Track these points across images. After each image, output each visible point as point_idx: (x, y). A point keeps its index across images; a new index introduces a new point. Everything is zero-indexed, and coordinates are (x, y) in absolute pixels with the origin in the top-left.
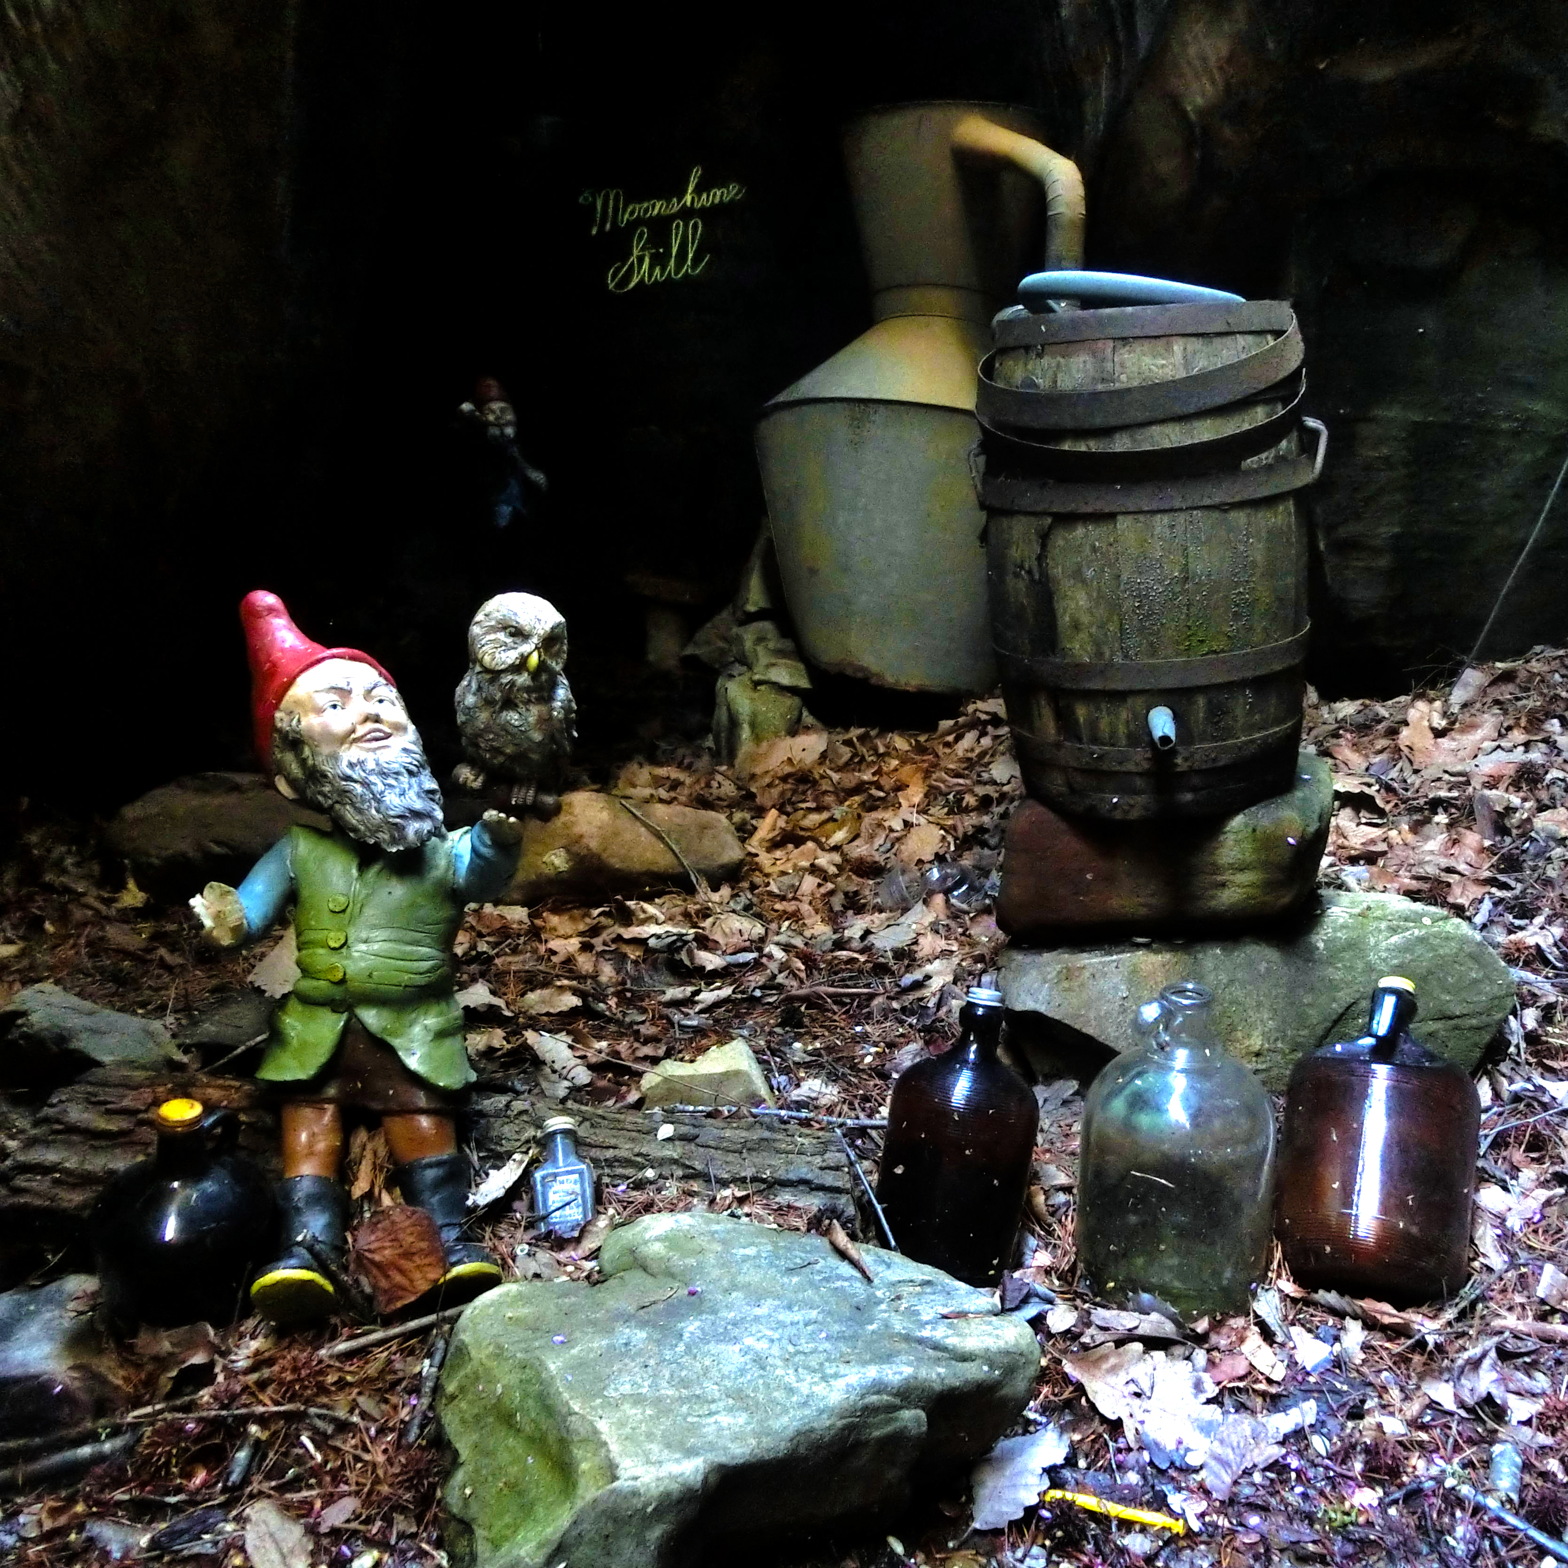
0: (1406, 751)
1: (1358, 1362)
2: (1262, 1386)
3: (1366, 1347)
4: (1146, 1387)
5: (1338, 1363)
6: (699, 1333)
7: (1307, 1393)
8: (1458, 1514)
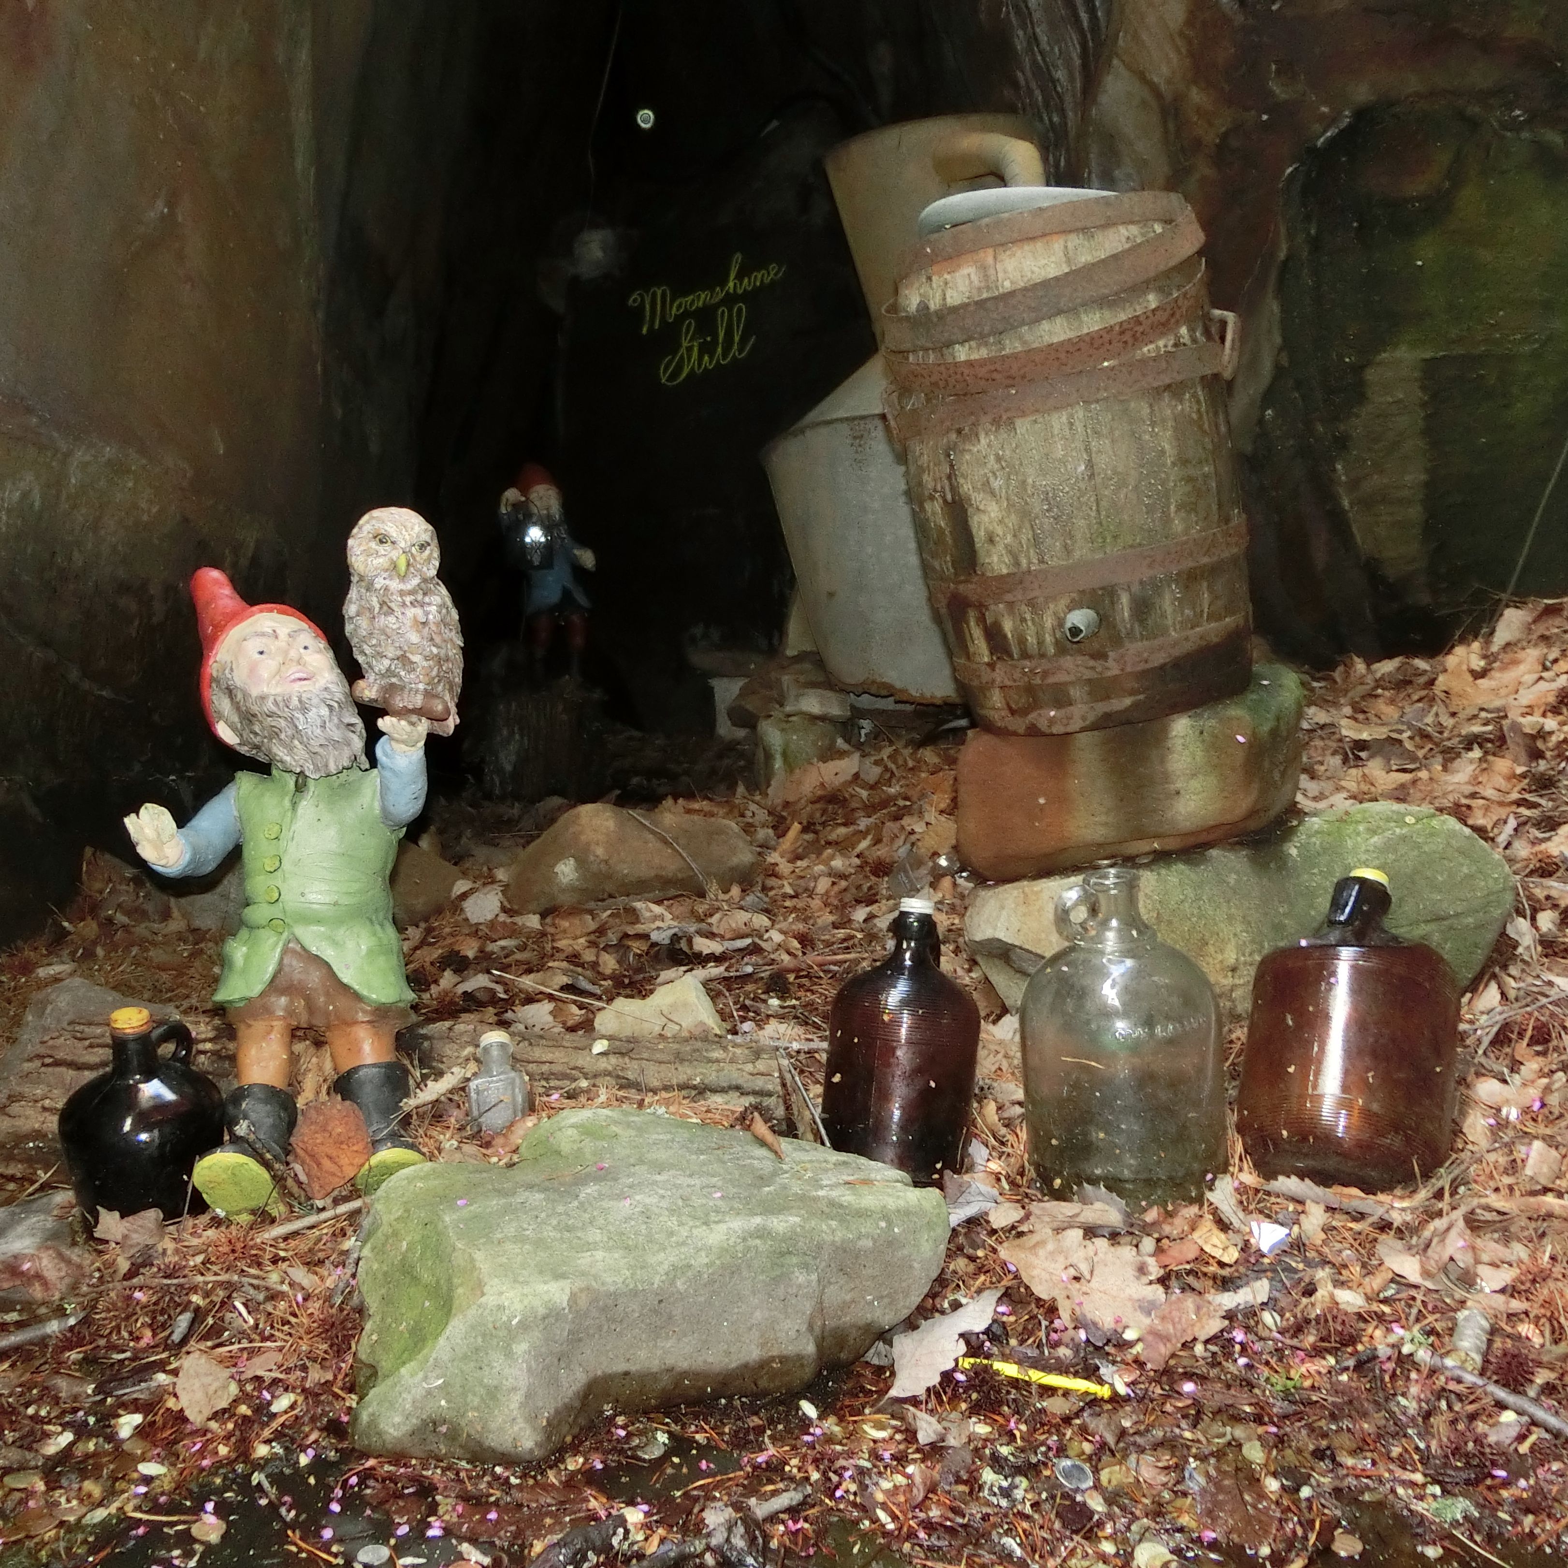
0: (1443, 695)
1: (1319, 1242)
2: (1213, 1269)
3: (1327, 1229)
4: (1084, 1269)
5: (1298, 1246)
6: (596, 1194)
7: (1259, 1272)
8: (1414, 1375)
